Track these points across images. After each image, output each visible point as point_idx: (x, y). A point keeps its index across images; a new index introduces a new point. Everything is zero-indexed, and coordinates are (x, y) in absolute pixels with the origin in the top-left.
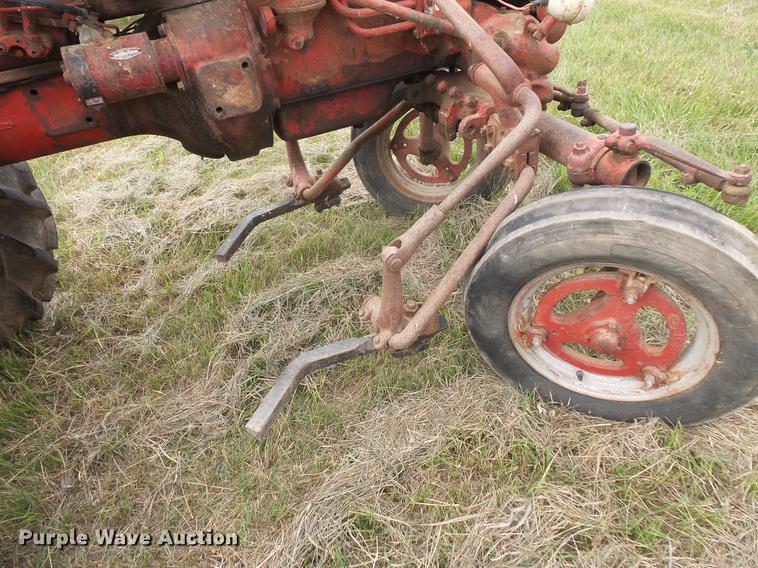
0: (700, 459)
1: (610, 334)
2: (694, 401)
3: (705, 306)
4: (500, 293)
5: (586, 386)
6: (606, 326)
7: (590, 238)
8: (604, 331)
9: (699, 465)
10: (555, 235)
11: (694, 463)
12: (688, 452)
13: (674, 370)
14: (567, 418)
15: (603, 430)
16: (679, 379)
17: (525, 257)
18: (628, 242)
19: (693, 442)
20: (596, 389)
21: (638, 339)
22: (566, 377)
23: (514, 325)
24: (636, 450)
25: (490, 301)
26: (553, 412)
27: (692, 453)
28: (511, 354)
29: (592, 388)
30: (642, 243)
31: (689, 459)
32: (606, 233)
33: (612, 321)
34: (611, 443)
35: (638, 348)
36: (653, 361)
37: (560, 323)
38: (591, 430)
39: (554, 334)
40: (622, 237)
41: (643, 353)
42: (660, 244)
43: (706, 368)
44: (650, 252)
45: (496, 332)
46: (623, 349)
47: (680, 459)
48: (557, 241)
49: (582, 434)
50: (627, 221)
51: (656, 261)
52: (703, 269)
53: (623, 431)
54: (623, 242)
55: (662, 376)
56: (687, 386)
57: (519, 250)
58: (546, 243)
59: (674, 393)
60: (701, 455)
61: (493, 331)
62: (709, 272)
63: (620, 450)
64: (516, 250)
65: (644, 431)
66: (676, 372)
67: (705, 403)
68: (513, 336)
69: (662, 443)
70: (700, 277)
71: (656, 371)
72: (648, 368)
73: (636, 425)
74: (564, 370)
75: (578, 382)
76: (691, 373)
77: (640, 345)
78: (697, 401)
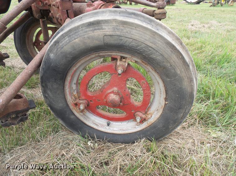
0: (166, 155)
1: (115, 96)
2: (159, 127)
3: (156, 71)
4: (55, 80)
5: (112, 129)
6: (113, 92)
7: (91, 34)
8: (112, 95)
9: (166, 158)
10: (74, 36)
11: (164, 158)
12: (160, 153)
13: (148, 113)
14: (103, 147)
15: (120, 150)
16: (151, 117)
17: (62, 53)
18: (111, 33)
19: (162, 147)
20: (117, 129)
21: (130, 97)
22: (102, 126)
23: (70, 100)
24: (136, 157)
25: (52, 86)
26: (97, 144)
27: (162, 153)
28: (72, 117)
29: (115, 129)
30: (118, 33)
31: (161, 156)
32: (99, 29)
33: (115, 89)
34: (124, 155)
35: (131, 103)
36: (138, 109)
37: (92, 95)
38: (115, 150)
39: (91, 102)
40: (107, 30)
41: (133, 105)
42: (127, 32)
43: (162, 107)
44: (123, 38)
45: (61, 105)
46: (124, 104)
47: (157, 157)
48: (75, 39)
49: (110, 153)
50: (108, 20)
51: (127, 44)
52: (150, 45)
53: (129, 148)
54: (108, 33)
55: (144, 116)
56: (155, 119)
57: (57, 49)
58: (70, 42)
59: (150, 124)
60: (166, 153)
61: (59, 105)
62: (154, 46)
63: (129, 158)
64: (56, 50)
65: (139, 146)
66: (150, 113)
67: (164, 127)
68: (71, 107)
69: (148, 150)
70: (150, 50)
71: (140, 114)
72: (137, 113)
73: (136, 144)
74: (100, 122)
75: (108, 128)
76: (156, 112)
77: (131, 101)
78: (160, 126)
